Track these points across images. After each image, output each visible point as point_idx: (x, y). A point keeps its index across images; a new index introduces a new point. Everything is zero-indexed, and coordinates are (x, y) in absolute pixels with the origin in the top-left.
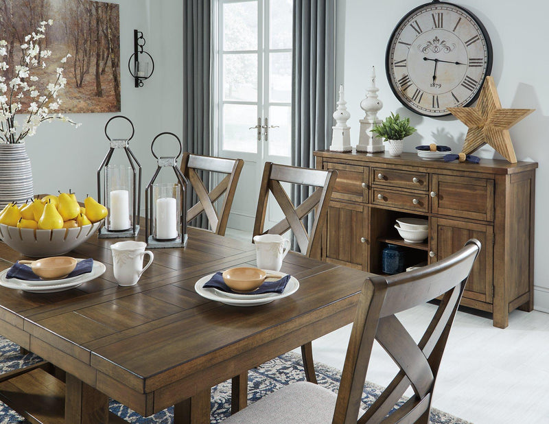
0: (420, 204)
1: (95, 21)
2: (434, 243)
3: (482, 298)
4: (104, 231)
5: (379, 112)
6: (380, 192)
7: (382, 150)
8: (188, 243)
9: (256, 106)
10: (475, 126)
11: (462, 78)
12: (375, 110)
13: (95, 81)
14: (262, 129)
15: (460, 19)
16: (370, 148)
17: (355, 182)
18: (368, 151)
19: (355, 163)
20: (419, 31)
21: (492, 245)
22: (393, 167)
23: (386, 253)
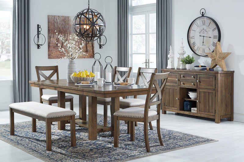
0: (194, 85)
2: (198, 98)
3: (212, 114)
5: (184, 55)
6: (182, 82)
9: (145, 55)
10: (214, 59)
11: (211, 43)
13: (85, 46)
14: (147, 63)
15: (210, 22)
17: (174, 79)
18: (180, 68)
19: (174, 72)
20: (198, 26)
22: (186, 73)
23: (185, 103)
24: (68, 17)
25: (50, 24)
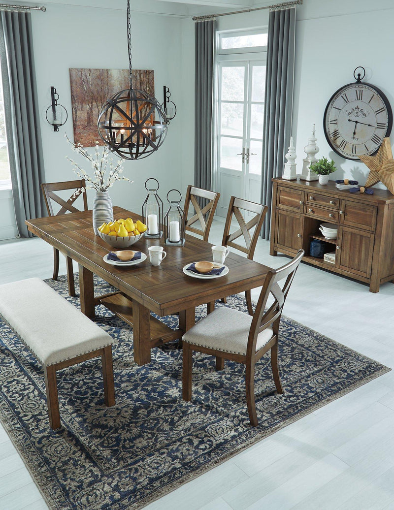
0: (333, 216)
1: (139, 83)
2: (340, 241)
3: (365, 275)
4: (146, 235)
5: (316, 154)
6: (310, 208)
7: (317, 179)
8: (185, 243)
9: (242, 140)
10: (375, 169)
11: (371, 135)
12: (313, 153)
14: (246, 155)
15: (374, 95)
16: (308, 178)
17: (296, 200)
19: (297, 188)
20: (347, 101)
21: (373, 246)
22: (319, 193)
23: (313, 244)
24: (107, 70)
25: (74, 85)
